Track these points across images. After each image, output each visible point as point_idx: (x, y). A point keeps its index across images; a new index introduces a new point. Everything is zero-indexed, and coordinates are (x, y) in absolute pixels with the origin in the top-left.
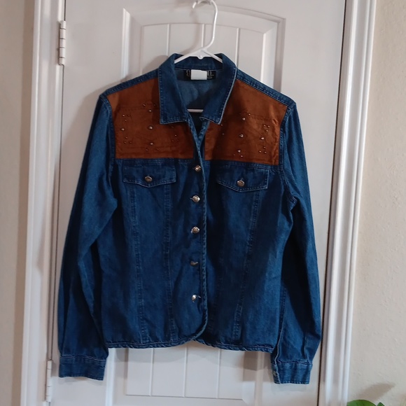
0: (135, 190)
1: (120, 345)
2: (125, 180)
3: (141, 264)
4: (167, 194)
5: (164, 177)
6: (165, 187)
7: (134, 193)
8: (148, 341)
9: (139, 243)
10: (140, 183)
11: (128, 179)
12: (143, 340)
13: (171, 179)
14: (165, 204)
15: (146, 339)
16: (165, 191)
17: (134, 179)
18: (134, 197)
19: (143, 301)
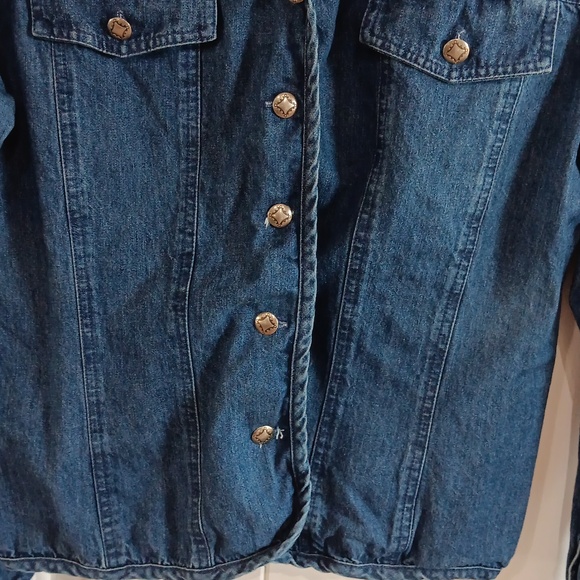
0: (73, 67)
1: (38, 565)
2: (38, 30)
3: (97, 319)
4: (186, 83)
5: (174, 20)
6: (181, 59)
7: (68, 78)
8: (123, 559)
9: (91, 250)
10: (89, 41)
11: (48, 24)
12: (108, 556)
13: (200, 28)
14: (182, 121)
15: (118, 554)
16: (182, 75)
17: (67, 24)
18: (70, 93)
19: (106, 438)
